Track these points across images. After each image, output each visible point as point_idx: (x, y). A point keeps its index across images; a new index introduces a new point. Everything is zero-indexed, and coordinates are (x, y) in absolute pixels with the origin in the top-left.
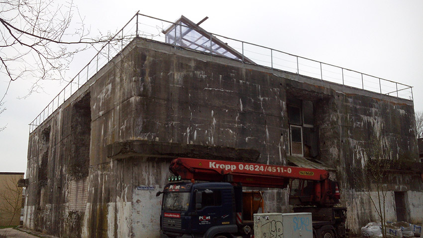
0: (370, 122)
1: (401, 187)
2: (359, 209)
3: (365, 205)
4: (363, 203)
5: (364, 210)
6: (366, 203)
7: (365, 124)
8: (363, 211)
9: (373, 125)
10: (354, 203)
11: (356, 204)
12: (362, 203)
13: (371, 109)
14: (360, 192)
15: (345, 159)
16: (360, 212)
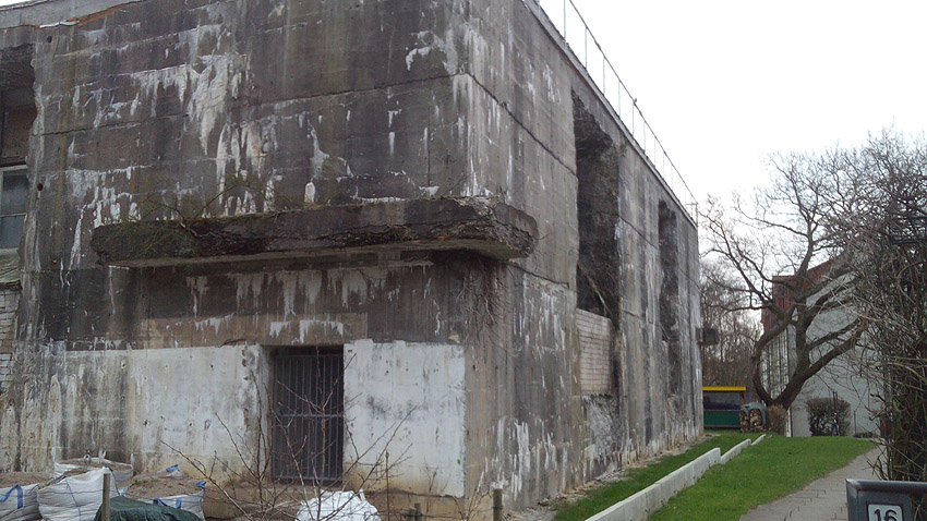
0: (173, 89)
1: (305, 325)
2: (71, 410)
3: (99, 397)
4: (93, 390)
5: (94, 414)
6: (105, 389)
7: (146, 102)
8: (87, 418)
9: (187, 95)
10: (56, 390)
11: (64, 391)
12: (88, 389)
13: (183, 35)
14: (83, 353)
15: (43, 242)
16: (72, 421)
